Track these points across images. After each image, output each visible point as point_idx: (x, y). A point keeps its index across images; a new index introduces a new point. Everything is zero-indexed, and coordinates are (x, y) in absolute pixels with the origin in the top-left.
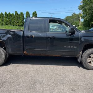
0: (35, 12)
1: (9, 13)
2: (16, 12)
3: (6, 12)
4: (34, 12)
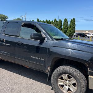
0: (74, 19)
1: (49, 21)
2: (55, 19)
3: (47, 20)
4: (72, 19)
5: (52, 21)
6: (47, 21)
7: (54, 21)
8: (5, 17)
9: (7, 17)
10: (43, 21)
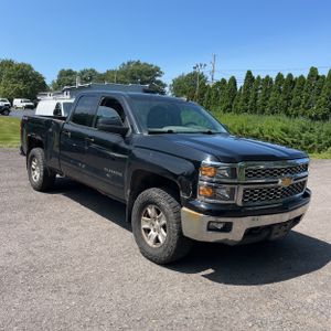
1: (290, 75)
2: (313, 70)
5: (302, 77)
6: (280, 77)
7: (306, 76)
8: (153, 71)
9: (158, 69)
10: (268, 77)
